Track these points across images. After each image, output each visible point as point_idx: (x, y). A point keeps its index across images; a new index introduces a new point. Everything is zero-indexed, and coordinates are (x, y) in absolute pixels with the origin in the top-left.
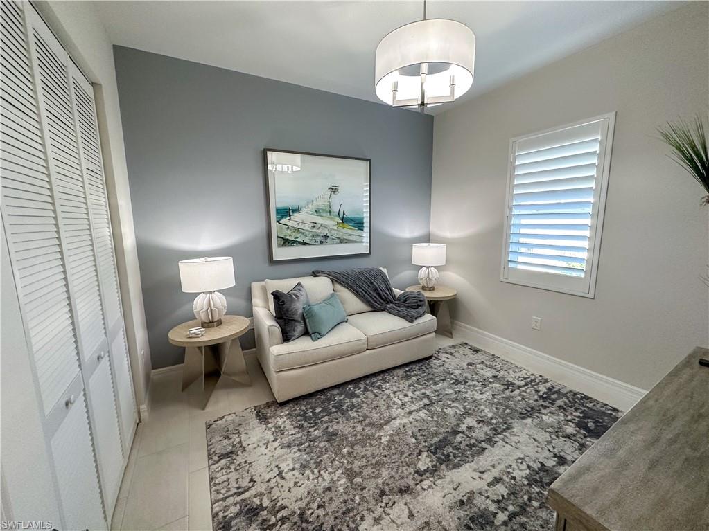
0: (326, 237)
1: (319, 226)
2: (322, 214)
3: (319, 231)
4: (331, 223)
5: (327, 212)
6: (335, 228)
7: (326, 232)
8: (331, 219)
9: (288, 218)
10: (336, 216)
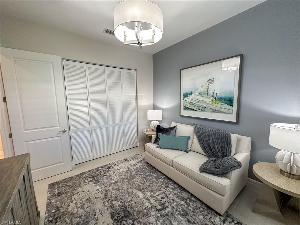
0: (205, 108)
1: (201, 101)
2: (203, 95)
3: (201, 104)
4: (208, 100)
5: (206, 94)
6: (211, 103)
7: (204, 105)
8: (208, 98)
9: (187, 98)
10: (211, 96)
